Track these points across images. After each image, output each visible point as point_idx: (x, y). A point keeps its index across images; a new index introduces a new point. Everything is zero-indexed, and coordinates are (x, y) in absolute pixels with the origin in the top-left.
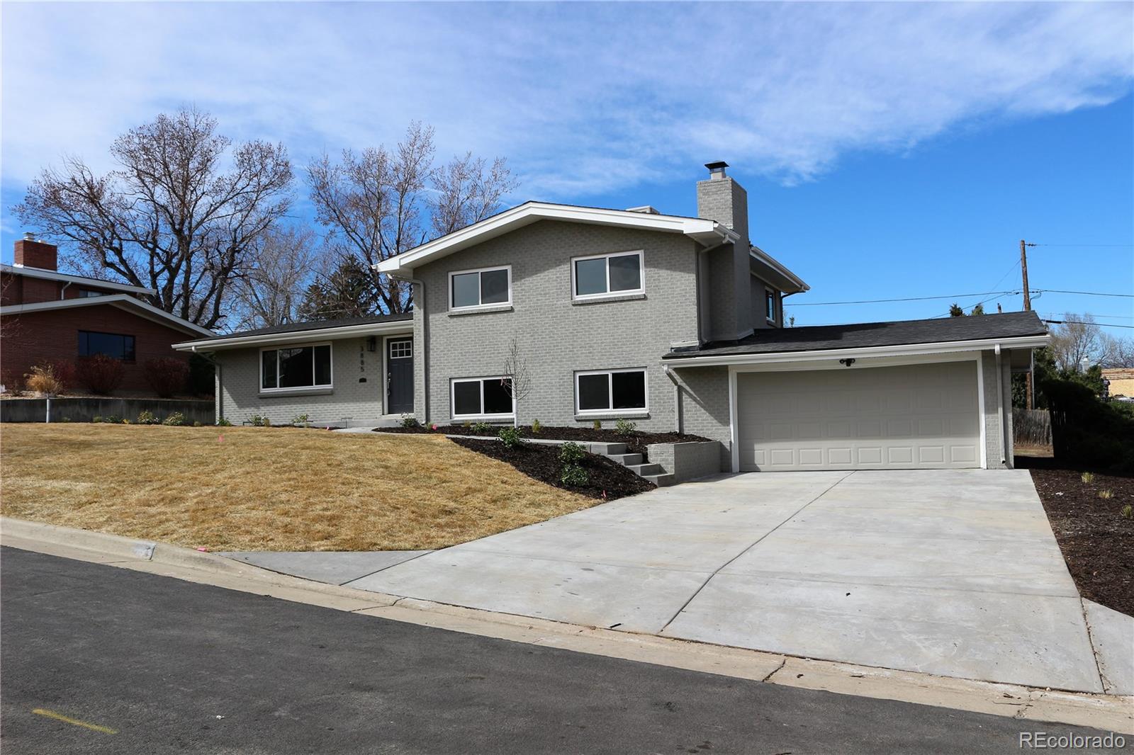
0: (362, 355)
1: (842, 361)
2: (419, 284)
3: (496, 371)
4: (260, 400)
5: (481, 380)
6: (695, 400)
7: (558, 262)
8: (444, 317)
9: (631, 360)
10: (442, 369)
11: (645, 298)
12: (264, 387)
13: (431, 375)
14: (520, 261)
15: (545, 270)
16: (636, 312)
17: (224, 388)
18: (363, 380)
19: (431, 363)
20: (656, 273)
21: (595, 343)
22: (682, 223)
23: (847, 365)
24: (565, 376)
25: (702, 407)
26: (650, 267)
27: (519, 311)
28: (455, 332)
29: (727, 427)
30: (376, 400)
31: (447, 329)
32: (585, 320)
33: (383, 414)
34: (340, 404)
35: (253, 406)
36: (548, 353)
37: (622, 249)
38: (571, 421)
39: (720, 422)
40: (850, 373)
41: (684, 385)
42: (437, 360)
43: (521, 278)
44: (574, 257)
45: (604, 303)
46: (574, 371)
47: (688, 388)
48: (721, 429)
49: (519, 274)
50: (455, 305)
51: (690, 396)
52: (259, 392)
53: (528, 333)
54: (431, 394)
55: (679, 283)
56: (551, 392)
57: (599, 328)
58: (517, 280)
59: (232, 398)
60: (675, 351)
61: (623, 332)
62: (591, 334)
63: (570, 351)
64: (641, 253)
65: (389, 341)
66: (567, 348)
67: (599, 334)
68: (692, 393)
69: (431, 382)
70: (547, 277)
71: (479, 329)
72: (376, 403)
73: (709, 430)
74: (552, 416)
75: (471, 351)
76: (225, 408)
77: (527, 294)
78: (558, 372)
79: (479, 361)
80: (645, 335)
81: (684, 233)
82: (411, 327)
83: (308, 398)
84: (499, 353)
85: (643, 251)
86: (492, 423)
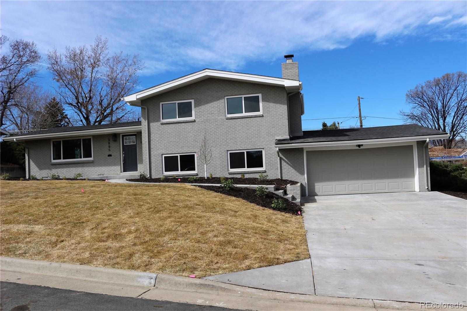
0: (109, 143)
1: (357, 146)
2: (145, 108)
3: (186, 151)
4: (52, 166)
5: (178, 155)
6: (288, 163)
7: (218, 98)
8: (158, 124)
9: (256, 145)
10: (157, 150)
11: (262, 116)
12: (54, 159)
13: (152, 153)
14: (198, 97)
15: (211, 102)
16: (258, 122)
17: (31, 160)
18: (110, 155)
19: (152, 147)
20: (268, 105)
21: (238, 137)
22: (284, 81)
23: (359, 147)
24: (222, 153)
25: (292, 167)
26: (265, 102)
27: (198, 122)
28: (164, 132)
29: (303, 176)
30: (117, 165)
31: (160, 130)
32: (233, 126)
33: (121, 172)
34: (97, 168)
35: (48, 169)
36: (213, 142)
37: (250, 93)
38: (226, 174)
39: (300, 174)
40: (360, 150)
41: (282, 157)
42: (155, 146)
43: (199, 106)
44: (226, 96)
45: (242, 118)
46: (227, 151)
47: (284, 158)
48: (300, 177)
49: (198, 104)
50: (163, 119)
51: (285, 161)
52: (51, 162)
53: (203, 132)
54: (152, 162)
55: (279, 109)
56: (216, 161)
57: (240, 130)
58: (197, 107)
59: (36, 165)
60: (278, 141)
61: (252, 132)
62: (236, 133)
63: (225, 141)
64: (260, 95)
65: (123, 136)
66: (223, 140)
67: (240, 133)
68: (286, 160)
69: (152, 156)
70: (212, 106)
71: (177, 130)
72: (117, 167)
73: (295, 177)
74: (216, 172)
75: (173, 141)
76: (31, 170)
77: (203, 113)
78: (219, 151)
79: (178, 146)
80: (263, 134)
81: (285, 86)
82: (141, 129)
83: (79, 165)
84: (188, 142)
85: (261, 94)
86: (185, 176)
